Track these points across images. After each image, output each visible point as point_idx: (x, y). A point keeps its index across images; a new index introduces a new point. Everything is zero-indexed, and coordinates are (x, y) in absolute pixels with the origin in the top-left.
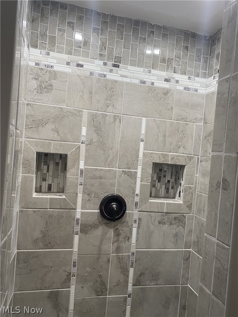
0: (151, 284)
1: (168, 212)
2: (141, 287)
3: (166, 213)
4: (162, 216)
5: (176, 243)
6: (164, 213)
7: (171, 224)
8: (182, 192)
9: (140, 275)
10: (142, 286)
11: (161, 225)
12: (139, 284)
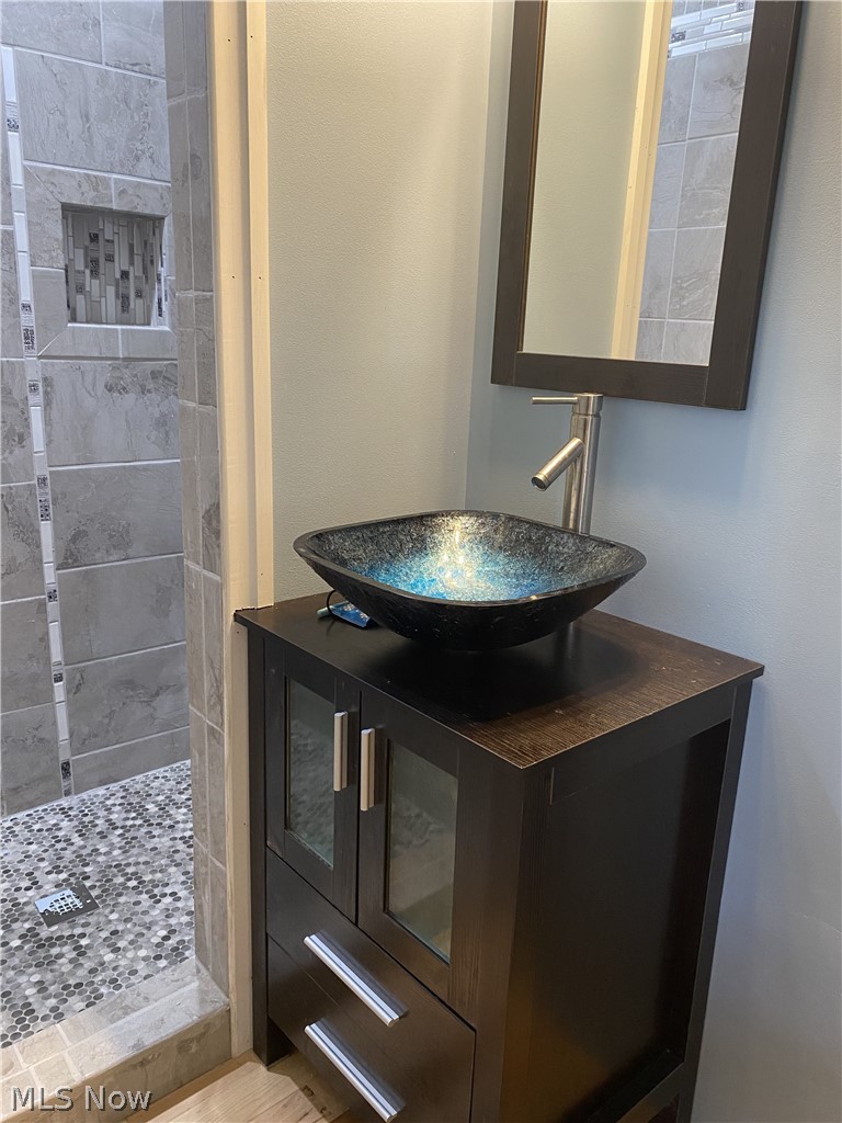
0: (111, 558)
1: (131, 356)
2: (84, 568)
3: (124, 359)
4: (114, 368)
5: (164, 443)
6: (118, 359)
7: (144, 391)
8: (166, 300)
9: (74, 539)
10: (86, 565)
11: (116, 394)
12: (75, 561)
